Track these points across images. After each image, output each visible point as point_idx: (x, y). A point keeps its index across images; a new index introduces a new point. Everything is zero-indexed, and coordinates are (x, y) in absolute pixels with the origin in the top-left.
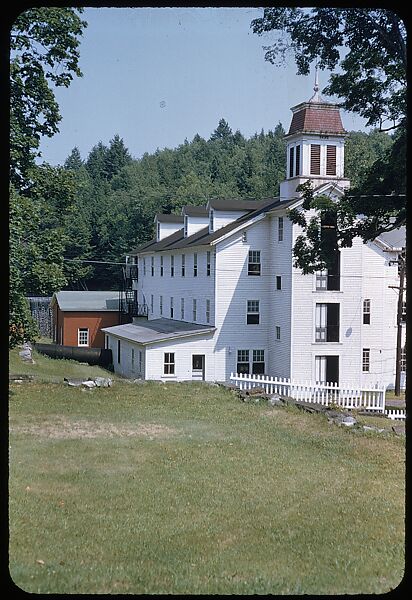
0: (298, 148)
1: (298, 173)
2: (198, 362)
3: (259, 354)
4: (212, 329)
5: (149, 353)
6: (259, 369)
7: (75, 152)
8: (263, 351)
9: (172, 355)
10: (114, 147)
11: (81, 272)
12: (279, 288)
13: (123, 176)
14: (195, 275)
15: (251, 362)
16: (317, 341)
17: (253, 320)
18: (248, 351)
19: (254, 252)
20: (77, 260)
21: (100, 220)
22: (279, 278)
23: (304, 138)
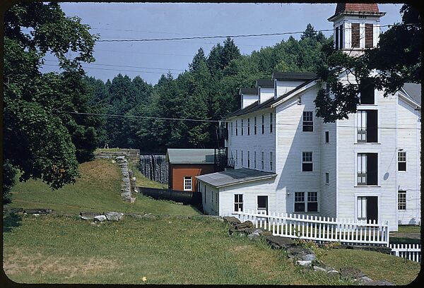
0: (342, 26)
1: (341, 47)
2: (263, 202)
3: (313, 196)
4: (274, 175)
5: (221, 194)
6: (313, 208)
7: (201, 51)
8: (316, 193)
9: (241, 196)
10: (227, 45)
11: (201, 137)
12: (327, 141)
13: (232, 66)
14: (263, 133)
15: (306, 202)
16: (358, 184)
17: (307, 168)
18: (303, 193)
19: (308, 113)
20: (198, 128)
21: (215, 98)
22: (327, 133)
23: (346, 18)
